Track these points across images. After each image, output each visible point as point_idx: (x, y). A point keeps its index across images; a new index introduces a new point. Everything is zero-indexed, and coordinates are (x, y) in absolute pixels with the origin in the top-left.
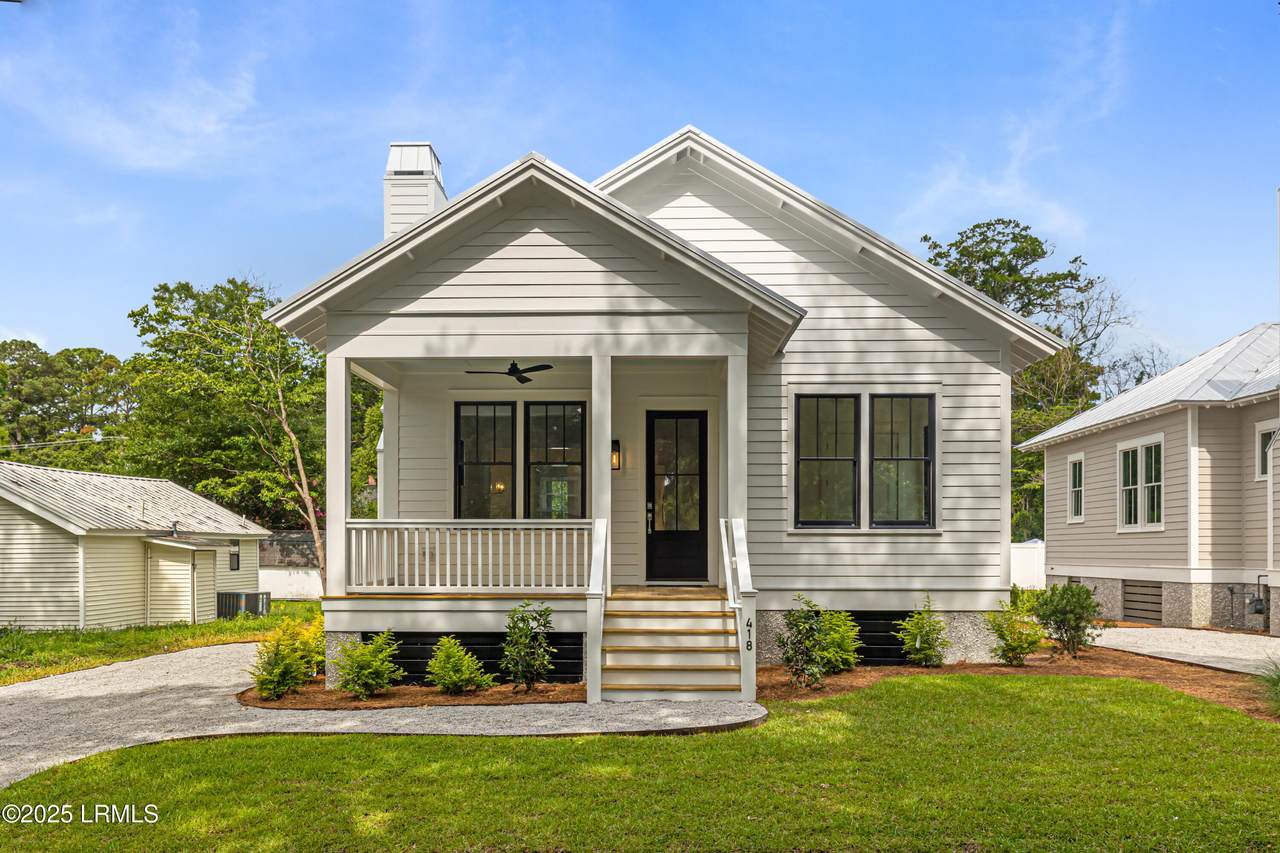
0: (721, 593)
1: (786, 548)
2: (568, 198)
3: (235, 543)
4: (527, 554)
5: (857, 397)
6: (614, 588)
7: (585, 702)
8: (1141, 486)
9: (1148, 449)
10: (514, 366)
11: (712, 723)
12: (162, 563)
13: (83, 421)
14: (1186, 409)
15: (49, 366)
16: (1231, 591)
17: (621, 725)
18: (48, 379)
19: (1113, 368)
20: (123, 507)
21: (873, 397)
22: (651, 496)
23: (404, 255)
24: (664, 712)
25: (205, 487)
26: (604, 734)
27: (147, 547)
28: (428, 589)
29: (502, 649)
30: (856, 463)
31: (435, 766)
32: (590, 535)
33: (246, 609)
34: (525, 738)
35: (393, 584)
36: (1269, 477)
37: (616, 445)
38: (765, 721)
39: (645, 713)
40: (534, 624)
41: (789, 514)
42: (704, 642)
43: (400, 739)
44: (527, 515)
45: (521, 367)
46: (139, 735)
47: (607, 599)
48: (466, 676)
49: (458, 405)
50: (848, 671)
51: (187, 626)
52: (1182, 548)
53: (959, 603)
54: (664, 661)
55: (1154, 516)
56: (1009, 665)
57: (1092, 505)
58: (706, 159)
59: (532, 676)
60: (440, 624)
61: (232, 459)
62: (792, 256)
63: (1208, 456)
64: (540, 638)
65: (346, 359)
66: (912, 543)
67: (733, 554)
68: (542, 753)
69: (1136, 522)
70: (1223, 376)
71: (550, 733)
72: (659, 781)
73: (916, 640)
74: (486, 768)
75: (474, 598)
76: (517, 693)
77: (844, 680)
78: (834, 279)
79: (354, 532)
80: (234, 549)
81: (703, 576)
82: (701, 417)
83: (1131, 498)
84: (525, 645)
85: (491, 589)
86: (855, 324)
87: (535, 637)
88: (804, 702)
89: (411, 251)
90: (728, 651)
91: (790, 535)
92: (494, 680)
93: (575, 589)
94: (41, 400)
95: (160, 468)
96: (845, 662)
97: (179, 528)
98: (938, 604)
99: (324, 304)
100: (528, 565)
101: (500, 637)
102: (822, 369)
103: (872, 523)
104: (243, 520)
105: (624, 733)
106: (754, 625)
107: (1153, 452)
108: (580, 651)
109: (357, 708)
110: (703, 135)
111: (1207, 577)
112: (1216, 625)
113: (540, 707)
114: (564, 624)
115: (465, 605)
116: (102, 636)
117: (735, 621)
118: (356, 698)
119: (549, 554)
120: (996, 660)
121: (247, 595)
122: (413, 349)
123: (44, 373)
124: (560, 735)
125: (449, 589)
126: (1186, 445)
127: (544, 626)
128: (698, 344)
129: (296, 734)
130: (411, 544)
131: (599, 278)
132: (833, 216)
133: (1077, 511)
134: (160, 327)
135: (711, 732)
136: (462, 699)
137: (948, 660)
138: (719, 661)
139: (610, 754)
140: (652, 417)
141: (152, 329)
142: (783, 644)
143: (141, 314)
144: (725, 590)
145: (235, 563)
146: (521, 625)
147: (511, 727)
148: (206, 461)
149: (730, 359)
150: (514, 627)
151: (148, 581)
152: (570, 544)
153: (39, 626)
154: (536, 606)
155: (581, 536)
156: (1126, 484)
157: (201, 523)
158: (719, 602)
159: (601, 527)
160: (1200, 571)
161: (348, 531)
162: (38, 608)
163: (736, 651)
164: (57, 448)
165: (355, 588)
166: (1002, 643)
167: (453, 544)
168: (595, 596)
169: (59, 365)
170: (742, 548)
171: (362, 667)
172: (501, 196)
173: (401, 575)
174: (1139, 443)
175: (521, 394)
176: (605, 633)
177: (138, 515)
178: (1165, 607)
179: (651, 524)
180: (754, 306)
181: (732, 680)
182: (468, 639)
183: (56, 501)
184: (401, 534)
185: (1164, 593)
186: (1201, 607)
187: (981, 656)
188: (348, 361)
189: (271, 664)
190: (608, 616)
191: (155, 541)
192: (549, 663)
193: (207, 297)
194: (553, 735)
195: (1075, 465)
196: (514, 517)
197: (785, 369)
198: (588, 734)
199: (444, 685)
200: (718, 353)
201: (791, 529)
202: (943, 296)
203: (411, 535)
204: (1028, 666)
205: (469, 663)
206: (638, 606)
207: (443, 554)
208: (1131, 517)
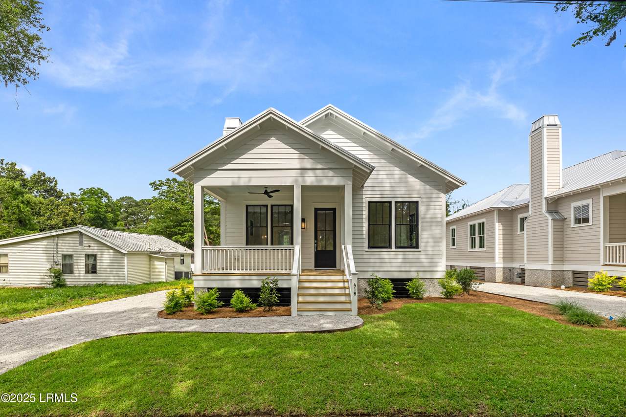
0: (343, 272)
1: (365, 256)
2: (285, 125)
3: (182, 255)
4: (270, 259)
5: (390, 202)
6: (303, 271)
7: (291, 316)
8: (477, 236)
9: (480, 224)
10: (266, 191)
11: (342, 327)
12: (156, 262)
13: (147, 220)
14: (494, 210)
15: (137, 204)
16: (510, 271)
17: (305, 328)
18: (136, 208)
19: (455, 203)
20: (143, 244)
21: (396, 202)
22: (316, 238)
23: (222, 147)
24: (322, 321)
25: (176, 238)
26: (297, 332)
27: (150, 257)
28: (233, 271)
29: (259, 295)
30: (390, 226)
31: (222, 351)
32: (293, 252)
33: (185, 277)
34: (263, 335)
35: (223, 270)
36: (525, 232)
37: (303, 220)
38: (363, 325)
39: (314, 322)
40: (271, 285)
41: (366, 244)
42: (337, 291)
43: (211, 335)
44: (272, 244)
45: (268, 191)
46: (106, 333)
47: (300, 275)
48: (245, 305)
49: (247, 206)
50: (390, 301)
51: (164, 283)
52: (493, 256)
53: (428, 276)
54: (322, 299)
55: (482, 245)
56: (447, 298)
57: (458, 243)
58: (336, 117)
59: (270, 304)
60: (237, 285)
61: (185, 230)
62: (367, 152)
63: (501, 226)
64: (274, 290)
65: (202, 186)
66: (411, 255)
67: (347, 258)
68: (270, 343)
69: (475, 248)
70: (505, 200)
71: (275, 332)
72: (321, 359)
73: (414, 289)
74: (244, 352)
75: (250, 275)
76: (265, 311)
77: (389, 305)
78: (383, 161)
79: (205, 251)
80: (182, 258)
81: (335, 266)
82: (334, 210)
83: (473, 241)
84: (268, 294)
85: (256, 271)
86: (390, 176)
87: (272, 290)
88: (376, 315)
89: (225, 145)
90: (346, 295)
91: (366, 251)
92: (257, 306)
93: (288, 272)
94: (134, 214)
95: (162, 232)
96: (389, 298)
97: (162, 251)
98: (421, 275)
99: (192, 165)
100: (270, 263)
101: (258, 290)
102: (378, 192)
103: (396, 247)
104: (185, 248)
105: (305, 332)
106: (357, 285)
107: (482, 225)
108: (290, 294)
109: (201, 319)
110: (335, 108)
111: (501, 266)
112: (504, 281)
113: (273, 318)
114: (282, 285)
115: (247, 278)
116: (130, 287)
117: (348, 284)
118: (202, 314)
119: (278, 258)
120: (442, 296)
121: (185, 272)
122: (227, 183)
123: (135, 206)
124: (278, 333)
125: (240, 271)
126: (494, 222)
127: (276, 286)
128: (335, 180)
129: (170, 332)
130: (230, 255)
131: (296, 156)
132: (384, 138)
133: (454, 245)
134: (160, 188)
135: (342, 331)
136: (243, 315)
137: (425, 295)
138: (343, 299)
139: (299, 343)
140: (316, 210)
141: (158, 189)
142: (367, 292)
143: (154, 183)
144: (343, 271)
145: (182, 262)
146: (266, 286)
147: (259, 328)
148: (176, 230)
149: (346, 186)
150: (263, 287)
151: (151, 268)
152: (286, 255)
153: (112, 283)
154: (272, 278)
155: (290, 252)
156: (471, 235)
157: (171, 249)
158: (342, 276)
159: (297, 248)
160: (499, 264)
161: (203, 250)
162: (112, 277)
163: (349, 295)
164: (139, 228)
165: (205, 271)
166: (445, 290)
167: (246, 255)
168: (294, 275)
169: (140, 204)
170: (351, 257)
171: (205, 302)
172: (259, 124)
173: (226, 266)
174: (476, 222)
175: (269, 202)
176: (299, 288)
177: (148, 246)
178: (486, 275)
179: (316, 248)
180: (355, 166)
181: (348, 306)
182: (246, 291)
183: (118, 242)
184: (226, 252)
185: (485, 271)
186: (499, 276)
187: (436, 295)
188: (203, 187)
189: (171, 300)
190: (300, 281)
191: (153, 255)
192: (277, 300)
193: (181, 182)
194: (276, 333)
195: (452, 230)
196: (267, 245)
197: (364, 192)
198: (290, 332)
199: (237, 308)
200: (342, 184)
201: (367, 250)
202: (422, 165)
203: (230, 252)
204: (456, 299)
205: (247, 300)
206: (312, 278)
207: (242, 259)
208: (473, 246)
